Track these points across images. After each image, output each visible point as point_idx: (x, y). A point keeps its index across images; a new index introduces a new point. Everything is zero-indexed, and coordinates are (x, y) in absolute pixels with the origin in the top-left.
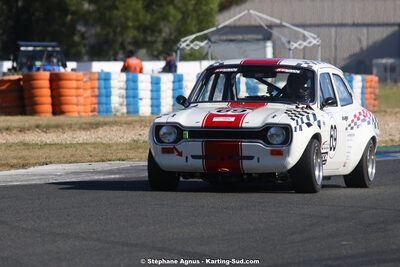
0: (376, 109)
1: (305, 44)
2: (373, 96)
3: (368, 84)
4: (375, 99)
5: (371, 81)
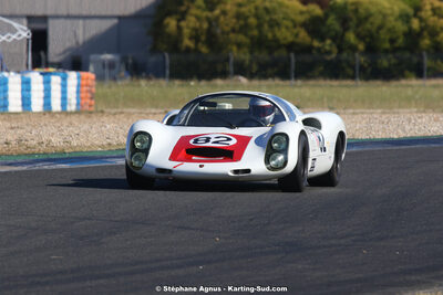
0: (93, 109)
1: (14, 37)
2: (89, 95)
3: (84, 82)
4: (91, 98)
5: (87, 78)
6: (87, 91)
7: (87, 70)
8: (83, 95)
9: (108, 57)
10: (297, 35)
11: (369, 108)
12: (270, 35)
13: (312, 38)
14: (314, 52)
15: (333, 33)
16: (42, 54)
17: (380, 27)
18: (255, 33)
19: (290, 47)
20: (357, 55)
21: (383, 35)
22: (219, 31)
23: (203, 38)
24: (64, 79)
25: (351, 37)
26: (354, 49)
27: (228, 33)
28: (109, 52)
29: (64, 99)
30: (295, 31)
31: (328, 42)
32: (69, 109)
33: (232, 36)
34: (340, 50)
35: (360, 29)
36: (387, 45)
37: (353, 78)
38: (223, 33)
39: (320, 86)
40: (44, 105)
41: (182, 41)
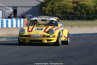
1: (10, 11)
5: (26, 20)
6: (25, 23)
7: (25, 18)
8: (25, 24)
9: (30, 15)
10: (71, 11)
11: (87, 27)
12: (65, 11)
13: (75, 11)
14: (75, 14)
15: (79, 10)
16: (16, 15)
17: (90, 9)
18: (62, 10)
19: (70, 13)
20: (85, 15)
21: (90, 10)
22: (54, 10)
23: (50, 11)
24: (21, 20)
25: (83, 11)
26: (84, 13)
27: (56, 10)
28: (30, 14)
29: (20, 25)
30: (71, 10)
31: (78, 12)
32: (21, 27)
33: (57, 11)
34: (81, 14)
35: (85, 9)
36: (91, 13)
37: (84, 20)
38: (55, 10)
39: (76, 22)
40: (16, 26)
41: (46, 12)
